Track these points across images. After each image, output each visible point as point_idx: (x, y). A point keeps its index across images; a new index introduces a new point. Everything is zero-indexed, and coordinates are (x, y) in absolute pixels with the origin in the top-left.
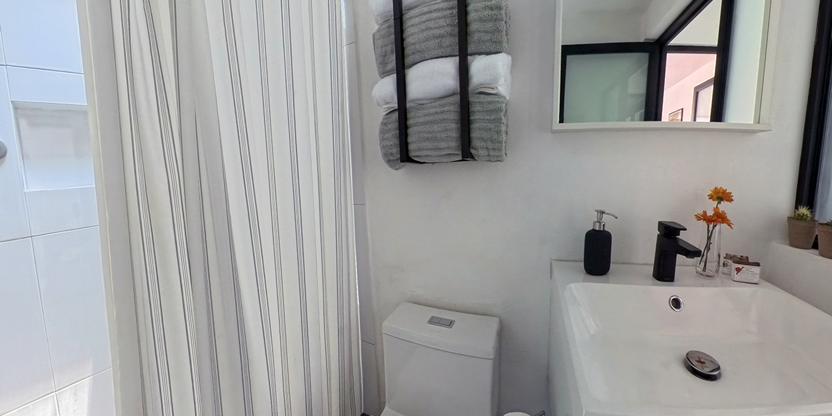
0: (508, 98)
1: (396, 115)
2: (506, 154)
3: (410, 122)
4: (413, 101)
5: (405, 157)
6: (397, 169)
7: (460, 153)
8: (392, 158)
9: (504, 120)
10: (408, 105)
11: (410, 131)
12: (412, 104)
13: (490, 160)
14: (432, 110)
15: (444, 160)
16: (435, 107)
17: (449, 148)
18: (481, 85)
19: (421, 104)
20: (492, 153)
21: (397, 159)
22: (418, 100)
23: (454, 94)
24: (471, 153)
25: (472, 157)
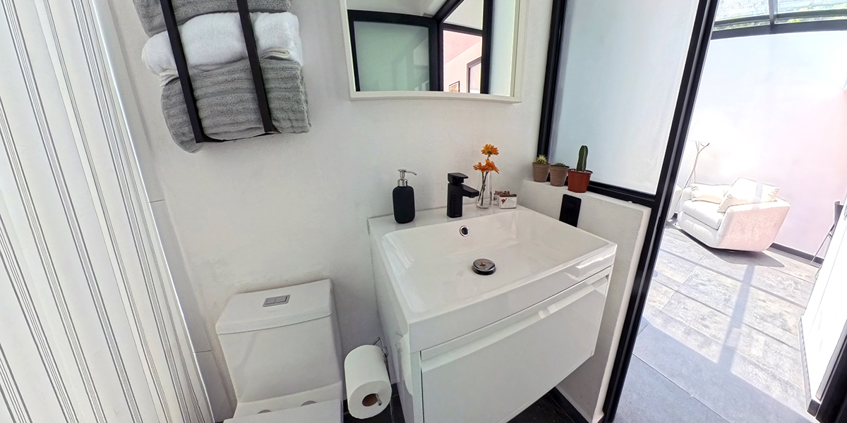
0: (302, 64)
1: (178, 85)
2: (310, 125)
3: (198, 93)
4: (196, 67)
5: (200, 135)
6: (193, 152)
7: (261, 126)
8: (184, 139)
9: (302, 88)
10: (191, 72)
11: (200, 104)
12: (196, 71)
13: (294, 132)
14: (221, 78)
15: (246, 135)
16: (223, 74)
17: (248, 121)
18: (271, 49)
19: (206, 71)
20: (295, 124)
21: (191, 140)
22: (201, 65)
23: (241, 59)
24: (274, 126)
25: (276, 130)
